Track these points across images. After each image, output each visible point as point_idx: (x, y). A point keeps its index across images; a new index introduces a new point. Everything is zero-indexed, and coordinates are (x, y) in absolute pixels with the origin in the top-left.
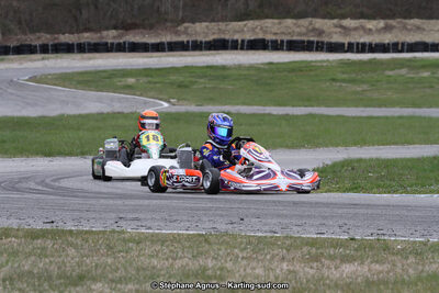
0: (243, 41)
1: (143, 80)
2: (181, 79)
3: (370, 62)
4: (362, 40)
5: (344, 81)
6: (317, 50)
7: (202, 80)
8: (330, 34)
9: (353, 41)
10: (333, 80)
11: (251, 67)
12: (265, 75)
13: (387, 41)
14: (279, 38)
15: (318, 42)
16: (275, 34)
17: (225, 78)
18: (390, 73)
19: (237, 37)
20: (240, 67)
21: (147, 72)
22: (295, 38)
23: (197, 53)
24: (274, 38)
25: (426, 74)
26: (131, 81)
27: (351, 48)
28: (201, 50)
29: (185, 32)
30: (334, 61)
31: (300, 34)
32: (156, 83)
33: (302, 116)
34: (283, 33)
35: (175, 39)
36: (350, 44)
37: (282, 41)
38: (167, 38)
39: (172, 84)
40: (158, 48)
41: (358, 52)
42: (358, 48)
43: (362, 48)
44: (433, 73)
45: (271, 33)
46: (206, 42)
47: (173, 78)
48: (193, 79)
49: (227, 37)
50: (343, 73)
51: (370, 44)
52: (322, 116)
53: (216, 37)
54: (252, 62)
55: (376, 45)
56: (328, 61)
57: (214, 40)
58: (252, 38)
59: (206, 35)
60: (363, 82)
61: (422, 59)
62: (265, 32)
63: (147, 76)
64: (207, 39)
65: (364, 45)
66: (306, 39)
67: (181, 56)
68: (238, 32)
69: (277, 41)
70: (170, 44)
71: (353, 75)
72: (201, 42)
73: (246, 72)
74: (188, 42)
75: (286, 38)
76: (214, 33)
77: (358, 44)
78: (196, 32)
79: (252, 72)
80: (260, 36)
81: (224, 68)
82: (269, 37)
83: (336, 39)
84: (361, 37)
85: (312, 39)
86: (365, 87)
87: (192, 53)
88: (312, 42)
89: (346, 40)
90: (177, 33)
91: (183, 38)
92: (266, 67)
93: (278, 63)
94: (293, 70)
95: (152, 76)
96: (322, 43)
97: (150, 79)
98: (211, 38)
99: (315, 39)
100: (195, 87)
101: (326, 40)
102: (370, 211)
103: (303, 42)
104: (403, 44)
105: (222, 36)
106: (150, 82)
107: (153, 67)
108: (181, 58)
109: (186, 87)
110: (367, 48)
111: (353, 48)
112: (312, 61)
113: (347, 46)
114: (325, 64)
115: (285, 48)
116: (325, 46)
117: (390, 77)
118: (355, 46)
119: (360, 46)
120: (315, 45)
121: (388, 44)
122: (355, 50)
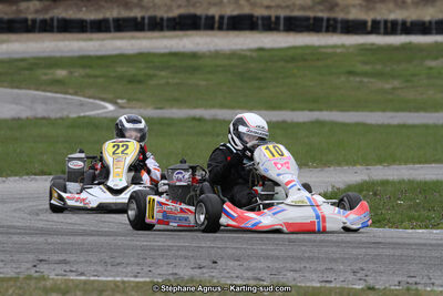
0: (222, 18)
1: (79, 72)
2: (132, 71)
3: (404, 47)
4: (392, 17)
5: (365, 74)
6: (327, 31)
7: (163, 73)
8: (346, 8)
9: (378, 18)
10: (351, 73)
11: (233, 55)
12: (253, 65)
13: (427, 18)
14: (273, 13)
15: (328, 20)
16: (268, 7)
17: (194, 70)
18: (432, 64)
19: (214, 11)
20: (217, 54)
21: (85, 61)
22: (297, 13)
23: (156, 34)
24: (265, 13)
26: (61, 73)
27: (376, 28)
28: (161, 29)
29: (140, 5)
30: (351, 46)
31: (303, 8)
32: (96, 77)
33: (304, 123)
34: (279, 6)
35: (125, 14)
36: (375, 23)
37: (278, 18)
38: (112, 13)
39: (120, 78)
40: (100, 27)
41: (386, 33)
42: (386, 28)
43: (392, 28)
45: (262, 6)
46: (169, 19)
47: (121, 69)
48: (151, 72)
49: (199, 12)
50: (365, 63)
51: (404, 23)
52: (334, 124)
53: (182, 11)
54: (234, 47)
55: (413, 23)
56: (343, 46)
57: (181, 17)
58: (236, 13)
59: (170, 8)
60: (393, 77)
62: (253, 5)
63: (84, 67)
64: (171, 15)
65: (394, 23)
66: (311, 14)
67: (133, 38)
68: (215, 4)
69: (269, 18)
70: (117, 21)
71: (379, 67)
72: (162, 19)
73: (226, 62)
74: (143, 18)
75: (283, 13)
76: (179, 6)
77: (386, 22)
78: (155, 5)
79: (234, 62)
80: (246, 10)
81: (194, 55)
82: (259, 12)
83: (355, 14)
84: (390, 11)
85: (320, 15)
86: (396, 83)
87: (149, 34)
88: (320, 20)
89: (369, 17)
90: (127, 6)
91: (137, 13)
92: (254, 54)
93: (271, 50)
94: (293, 59)
95: (90, 67)
96: (335, 20)
97: (88, 71)
98: (175, 13)
99: (325, 15)
100: (152, 82)
101: (340, 16)
103: (307, 19)
105: (192, 11)
106: (89, 76)
107: (92, 54)
108: (133, 42)
109: (140, 82)
110: (399, 28)
111: (379, 28)
112: (320, 47)
113: (369, 24)
114: (339, 50)
115: (282, 27)
116: (339, 26)
117: (430, 68)
118: (382, 26)
119: (389, 25)
120: (325, 24)
121: (430, 22)
122: (382, 30)
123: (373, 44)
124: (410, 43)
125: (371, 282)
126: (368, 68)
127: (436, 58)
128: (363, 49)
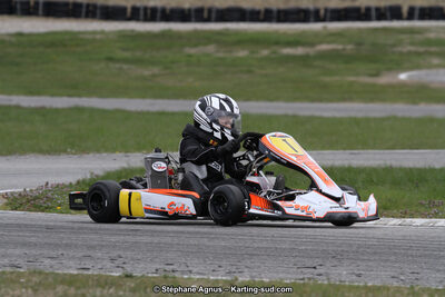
3: (163, 34)
4: (152, 4)
5: (126, 61)
6: (87, 16)
9: (138, 4)
10: (110, 59)
13: (187, 6)
15: (88, 5)
18: (192, 51)
25: (242, 53)
27: (136, 14)
30: (111, 32)
33: (63, 109)
36: (135, 10)
37: (37, 3)
41: (146, 19)
42: (145, 14)
43: (152, 15)
44: (253, 52)
50: (124, 49)
51: (163, 10)
52: (93, 111)
55: (172, 11)
56: (102, 32)
60: (153, 63)
61: (237, 33)
65: (154, 10)
69: (28, 3)
71: (138, 54)
77: (146, 9)
86: (156, 70)
88: (80, 5)
89: (128, 3)
92: (14, 39)
93: (30, 35)
96: (95, 6)
102: (156, 240)
103: (67, 4)
104: (210, 10)
110: (159, 15)
111: (138, 15)
112: (80, 33)
113: (129, 10)
114: (98, 37)
115: (40, 12)
116: (98, 12)
117: (190, 56)
118: (142, 13)
119: (149, 12)
120: (84, 10)
121: (189, 10)
122: (142, 16)
123: (133, 31)
124: (170, 31)
125: (129, 269)
126: (127, 55)
127: (196, 46)
128: (123, 36)
